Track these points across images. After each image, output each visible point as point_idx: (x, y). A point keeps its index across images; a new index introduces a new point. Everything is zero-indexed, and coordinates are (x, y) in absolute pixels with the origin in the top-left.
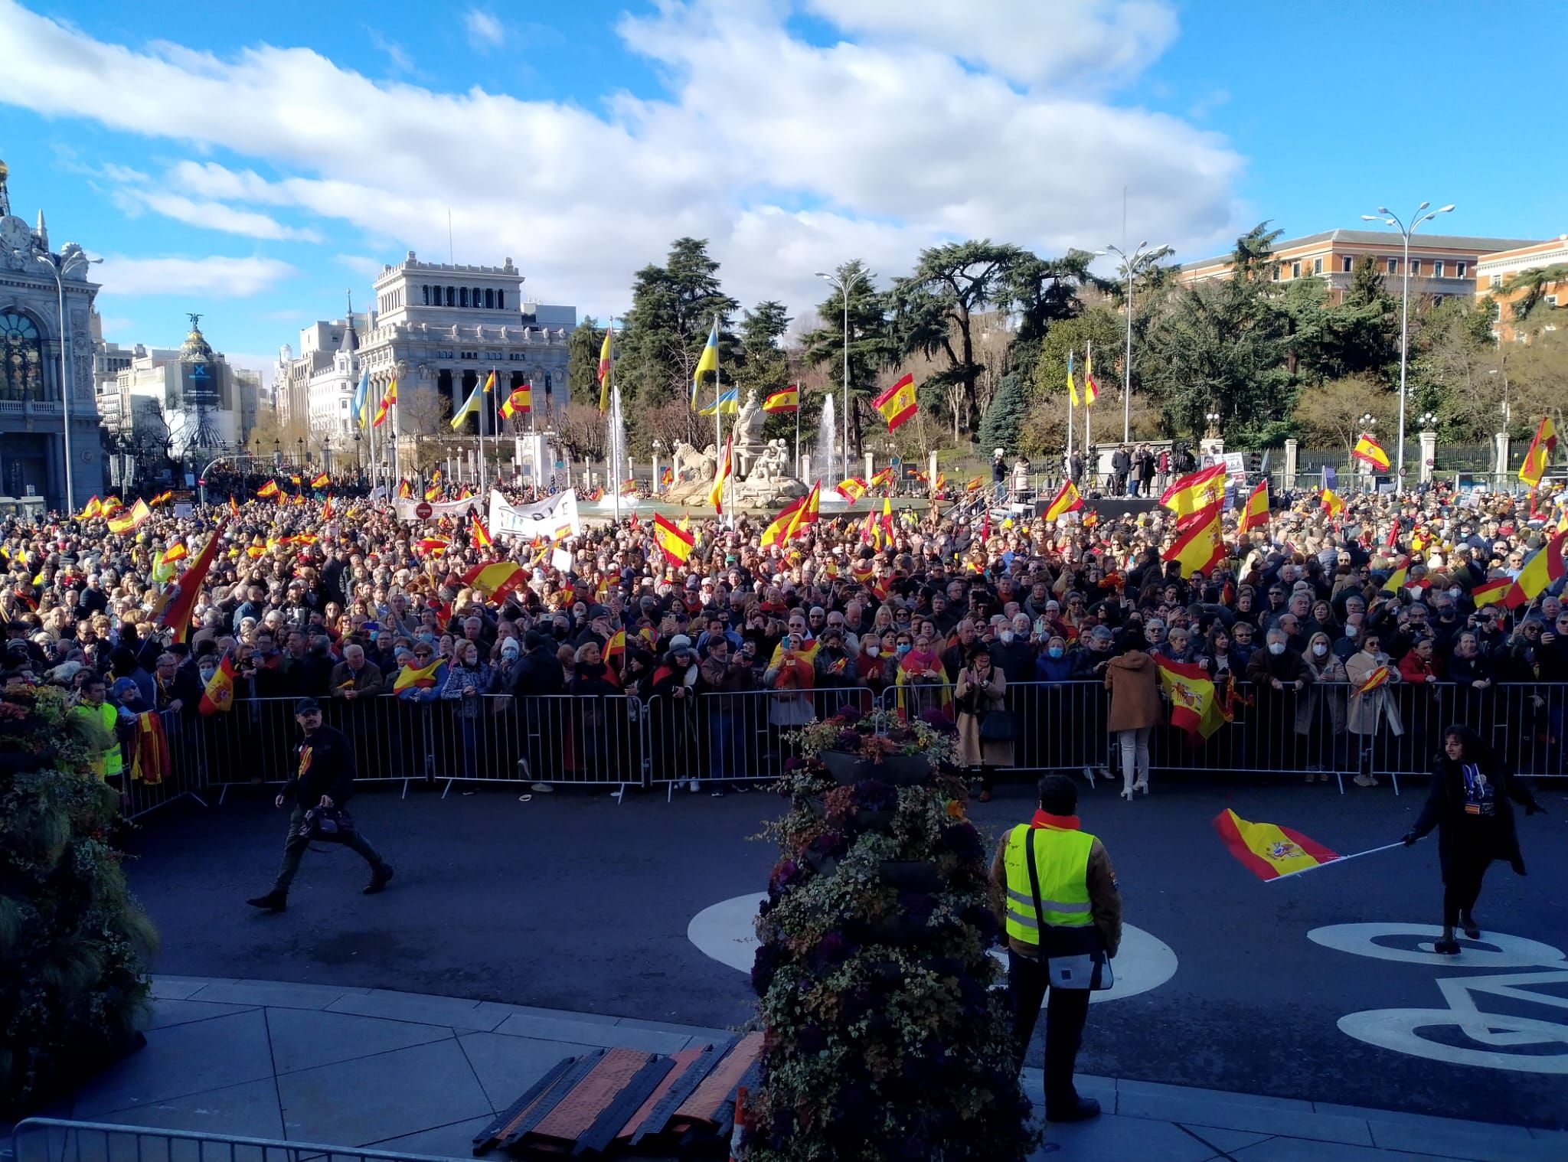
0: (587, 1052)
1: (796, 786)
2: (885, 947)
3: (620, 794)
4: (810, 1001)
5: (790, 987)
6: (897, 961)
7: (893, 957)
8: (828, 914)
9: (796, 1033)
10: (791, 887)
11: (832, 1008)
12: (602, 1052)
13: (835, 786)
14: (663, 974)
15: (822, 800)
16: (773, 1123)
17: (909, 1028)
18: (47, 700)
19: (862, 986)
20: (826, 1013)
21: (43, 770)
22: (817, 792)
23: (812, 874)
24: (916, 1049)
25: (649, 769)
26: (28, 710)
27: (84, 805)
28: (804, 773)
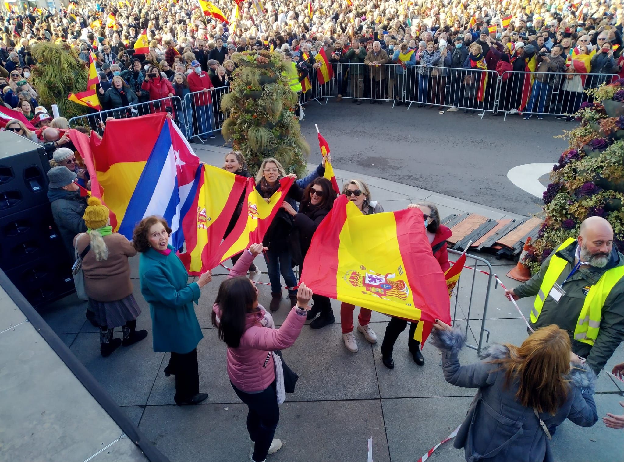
0: (461, 214)
1: (586, 115)
2: (615, 192)
3: (482, 115)
4: (571, 209)
5: (562, 202)
6: (620, 199)
7: (618, 197)
8: (590, 174)
9: (561, 221)
10: (573, 160)
11: (582, 213)
12: (468, 215)
13: (607, 117)
14: (495, 190)
15: (599, 123)
16: (542, 253)
17: (619, 227)
18: (275, 56)
19: (599, 206)
20: (578, 215)
21: (274, 83)
22: (597, 119)
23: (585, 156)
24: (620, 236)
25: (497, 105)
26: (269, 60)
27: (287, 98)
28: (591, 110)
